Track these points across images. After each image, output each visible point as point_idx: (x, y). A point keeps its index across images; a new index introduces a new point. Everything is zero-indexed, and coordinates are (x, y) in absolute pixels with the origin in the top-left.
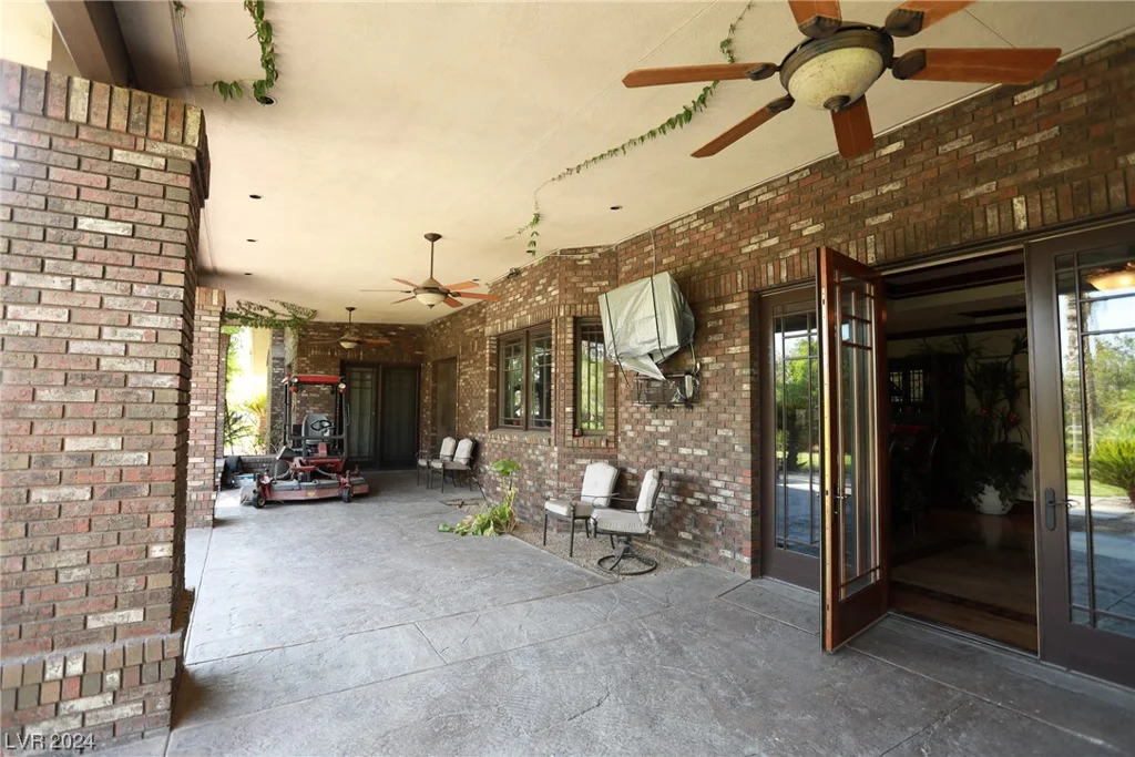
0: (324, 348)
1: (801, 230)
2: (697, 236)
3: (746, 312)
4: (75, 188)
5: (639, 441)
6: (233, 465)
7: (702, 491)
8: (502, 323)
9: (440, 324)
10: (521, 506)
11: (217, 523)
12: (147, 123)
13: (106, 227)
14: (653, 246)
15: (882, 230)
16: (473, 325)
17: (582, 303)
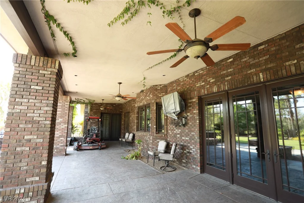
0: (97, 110)
1: (210, 81)
2: (186, 82)
3: (197, 102)
4: (31, 79)
5: (173, 135)
6: (73, 139)
7: (188, 149)
8: (139, 104)
9: (125, 103)
10: (143, 152)
11: (66, 155)
12: (47, 64)
13: (37, 88)
14: (175, 84)
15: (229, 81)
16: (134, 104)
17: (158, 99)
